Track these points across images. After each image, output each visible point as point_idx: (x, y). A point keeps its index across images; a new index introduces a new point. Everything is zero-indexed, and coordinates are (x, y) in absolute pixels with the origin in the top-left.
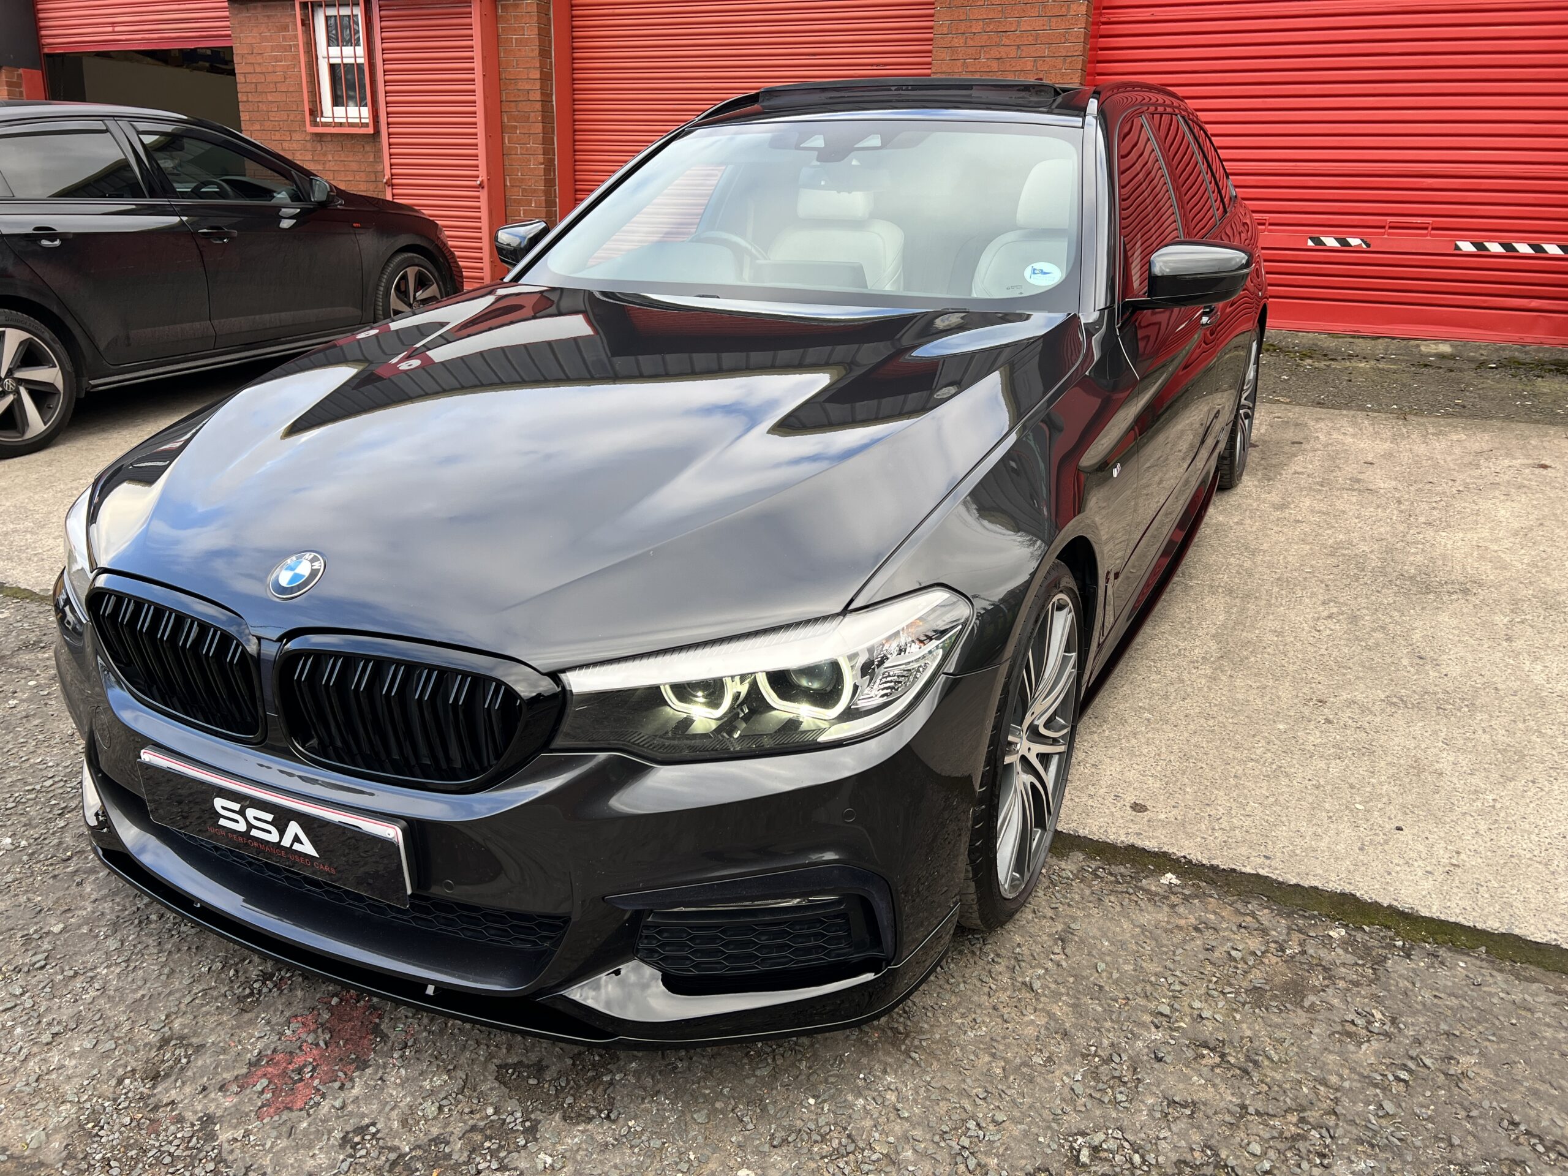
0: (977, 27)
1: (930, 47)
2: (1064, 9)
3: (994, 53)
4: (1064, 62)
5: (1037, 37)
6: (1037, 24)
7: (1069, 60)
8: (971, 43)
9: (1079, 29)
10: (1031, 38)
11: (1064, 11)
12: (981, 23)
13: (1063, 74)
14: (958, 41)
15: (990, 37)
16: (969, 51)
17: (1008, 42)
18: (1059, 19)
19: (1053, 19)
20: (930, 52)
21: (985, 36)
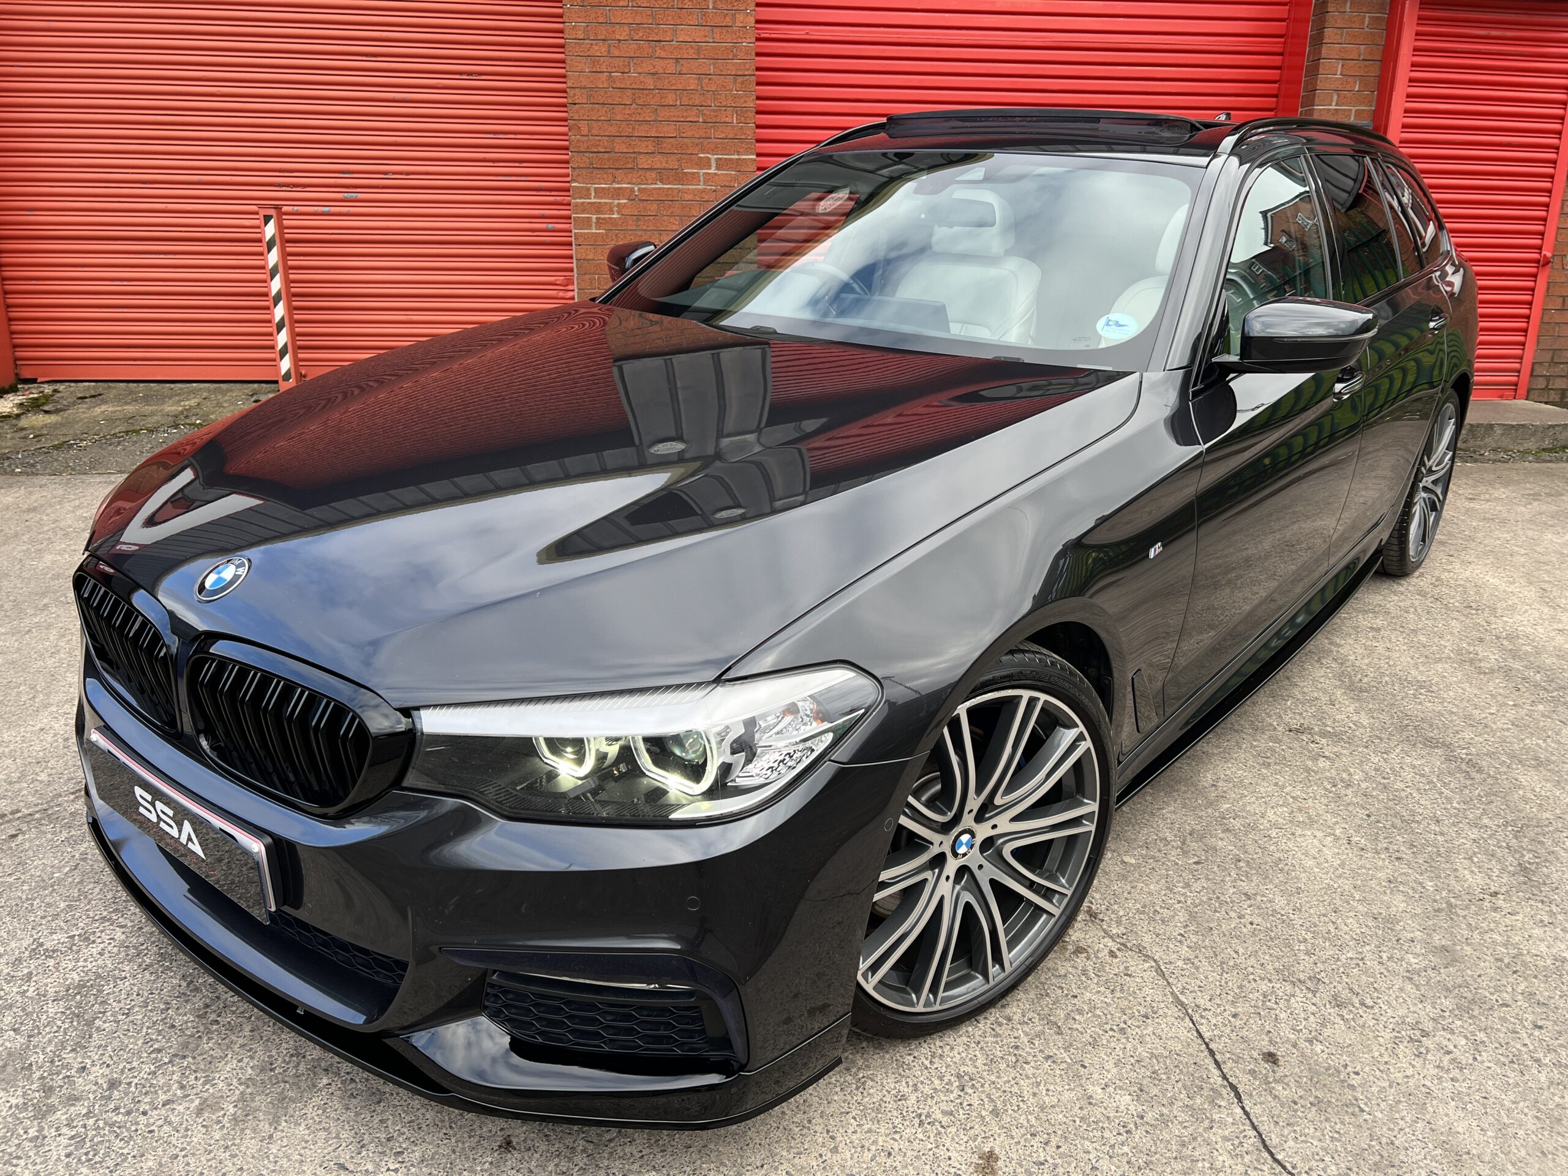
0: (622, 33)
1: (562, 56)
2: (728, 19)
3: (647, 67)
4: (735, 82)
5: (699, 49)
6: (698, 34)
7: (740, 79)
8: (616, 53)
9: (748, 43)
10: (691, 51)
11: (728, 21)
12: (626, 28)
13: (735, 97)
14: (600, 49)
15: (640, 47)
16: (616, 62)
17: (663, 54)
18: (724, 30)
19: (716, 30)
20: (563, 61)
21: (633, 46)
